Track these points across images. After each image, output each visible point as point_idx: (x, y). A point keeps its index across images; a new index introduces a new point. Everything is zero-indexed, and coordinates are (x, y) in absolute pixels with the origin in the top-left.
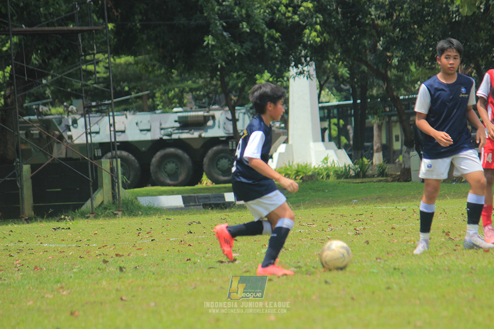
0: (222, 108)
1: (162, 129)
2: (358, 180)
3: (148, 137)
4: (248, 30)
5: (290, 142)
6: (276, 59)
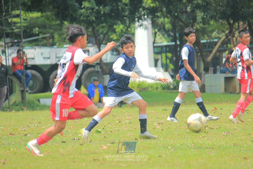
0: (93, 45)
1: (57, 57)
3: (48, 62)
6: (126, 16)
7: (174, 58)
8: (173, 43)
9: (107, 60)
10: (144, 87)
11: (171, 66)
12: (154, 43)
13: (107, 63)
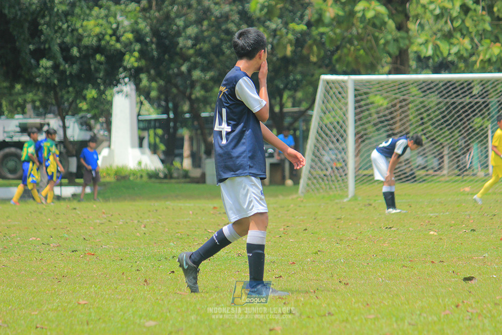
0: (56, 116)
1: (5, 132)
2: (166, 181)
4: (78, 55)
5: (112, 146)
6: (100, 78)
7: (166, 137)
8: (164, 116)
9: (73, 137)
10: (123, 174)
11: (162, 147)
12: (139, 115)
13: (74, 141)
